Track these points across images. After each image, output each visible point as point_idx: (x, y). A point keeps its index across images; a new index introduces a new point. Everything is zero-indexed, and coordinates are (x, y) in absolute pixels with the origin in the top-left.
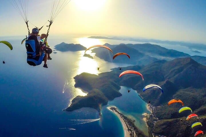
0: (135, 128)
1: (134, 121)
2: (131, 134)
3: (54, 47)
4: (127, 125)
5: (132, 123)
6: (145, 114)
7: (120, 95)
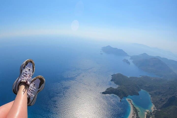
0: (137, 115)
1: (139, 111)
2: (133, 117)
3: (101, 49)
4: (133, 112)
5: (137, 111)
6: (147, 111)
7: (138, 94)
